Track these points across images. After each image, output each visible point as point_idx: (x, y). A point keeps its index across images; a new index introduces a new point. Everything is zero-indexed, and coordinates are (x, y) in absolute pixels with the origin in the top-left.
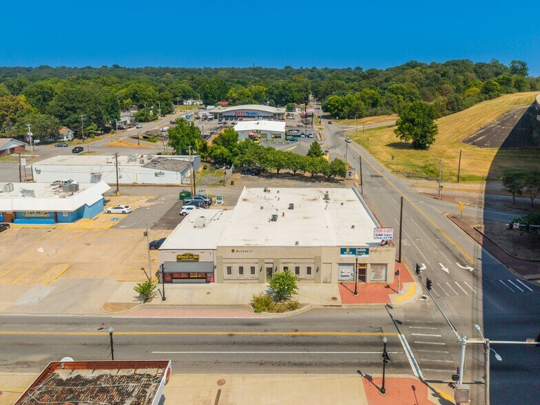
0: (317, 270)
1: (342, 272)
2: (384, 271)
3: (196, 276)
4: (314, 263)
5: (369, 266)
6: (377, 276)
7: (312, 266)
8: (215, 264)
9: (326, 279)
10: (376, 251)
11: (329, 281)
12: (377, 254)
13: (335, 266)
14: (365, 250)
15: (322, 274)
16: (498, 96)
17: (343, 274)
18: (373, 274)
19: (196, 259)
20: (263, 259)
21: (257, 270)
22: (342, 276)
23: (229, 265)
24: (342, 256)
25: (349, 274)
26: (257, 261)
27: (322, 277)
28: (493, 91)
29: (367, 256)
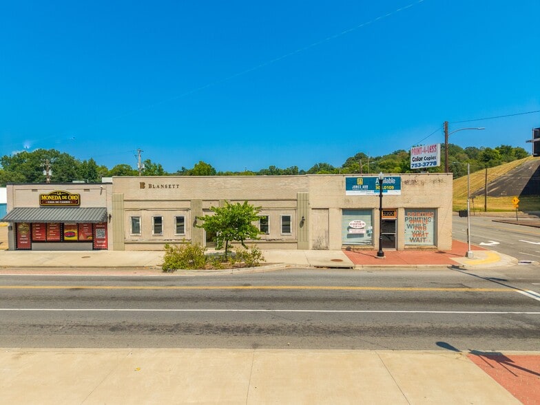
0: (302, 223)
1: (349, 228)
2: (430, 226)
3: (75, 238)
4: (296, 209)
5: (401, 213)
6: (418, 236)
7: (291, 214)
8: (110, 212)
9: (319, 241)
10: (414, 182)
11: (324, 244)
12: (417, 188)
13: (336, 214)
14: (393, 181)
15: (310, 230)
16: (500, 164)
17: (351, 232)
18: (410, 231)
19: (74, 201)
20: (198, 202)
21: (188, 224)
22: (350, 236)
23: (135, 214)
24: (349, 193)
25: (364, 232)
26: (187, 205)
27: (310, 237)
28: (493, 159)
29: (398, 192)
